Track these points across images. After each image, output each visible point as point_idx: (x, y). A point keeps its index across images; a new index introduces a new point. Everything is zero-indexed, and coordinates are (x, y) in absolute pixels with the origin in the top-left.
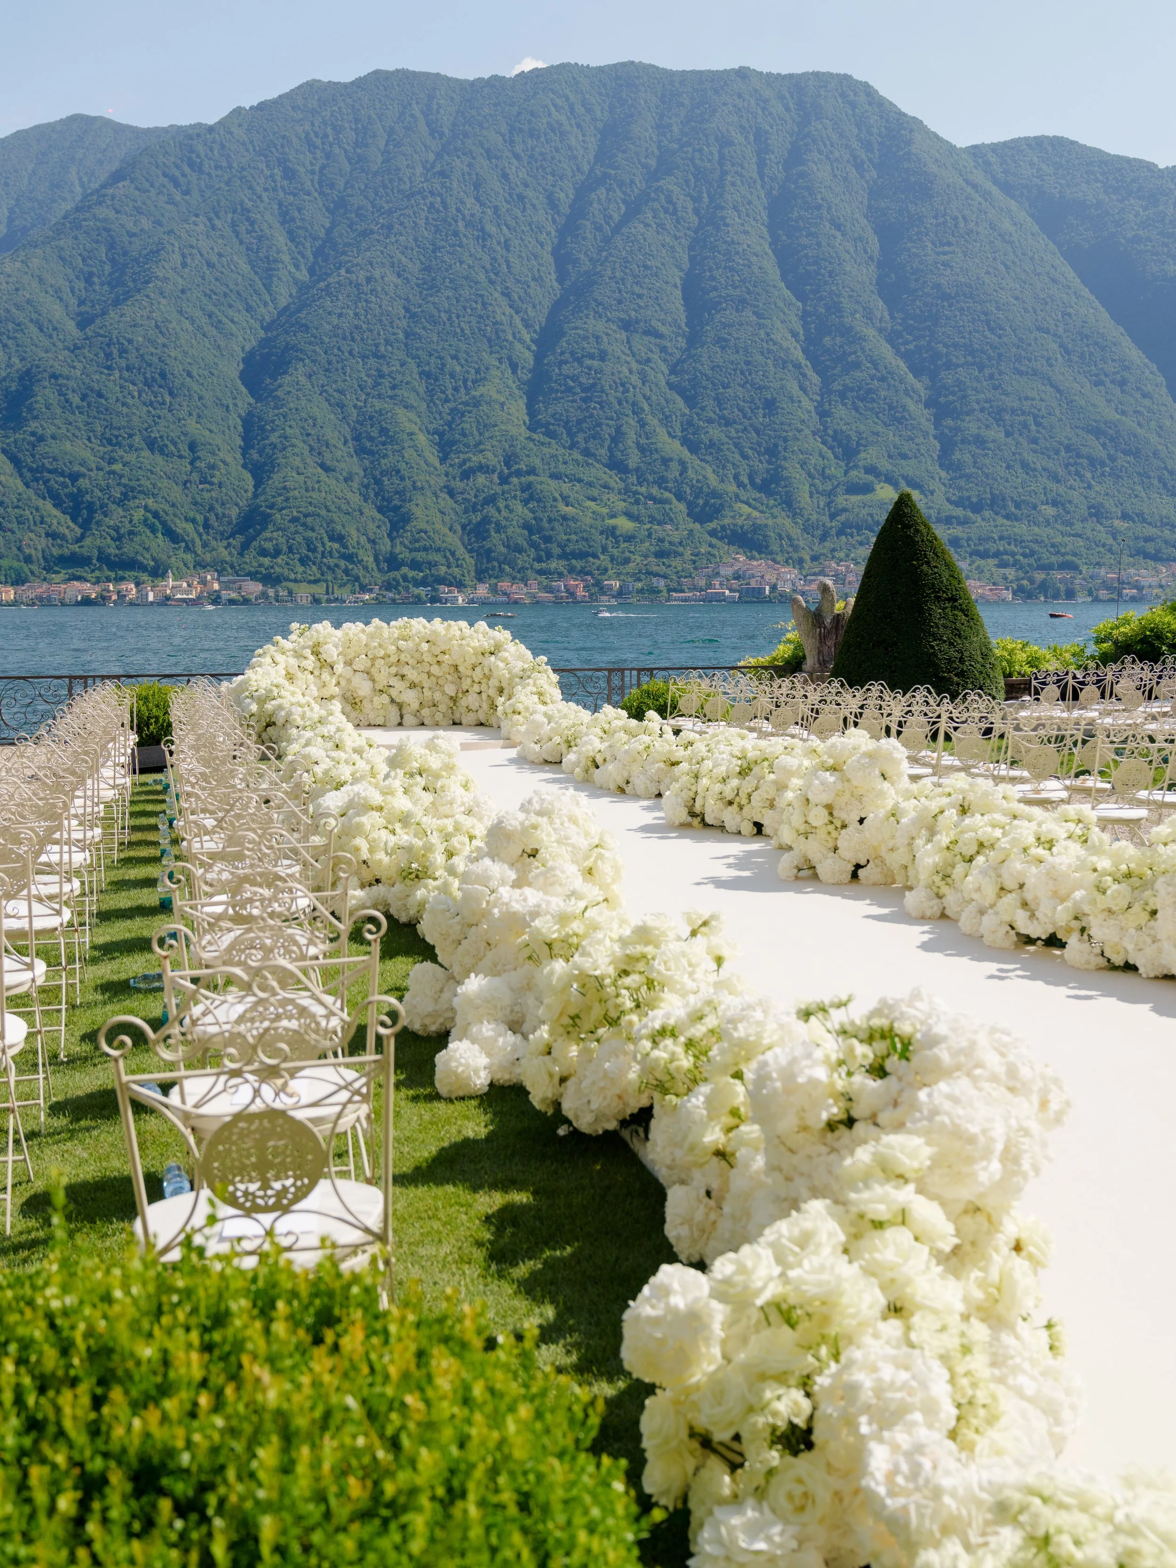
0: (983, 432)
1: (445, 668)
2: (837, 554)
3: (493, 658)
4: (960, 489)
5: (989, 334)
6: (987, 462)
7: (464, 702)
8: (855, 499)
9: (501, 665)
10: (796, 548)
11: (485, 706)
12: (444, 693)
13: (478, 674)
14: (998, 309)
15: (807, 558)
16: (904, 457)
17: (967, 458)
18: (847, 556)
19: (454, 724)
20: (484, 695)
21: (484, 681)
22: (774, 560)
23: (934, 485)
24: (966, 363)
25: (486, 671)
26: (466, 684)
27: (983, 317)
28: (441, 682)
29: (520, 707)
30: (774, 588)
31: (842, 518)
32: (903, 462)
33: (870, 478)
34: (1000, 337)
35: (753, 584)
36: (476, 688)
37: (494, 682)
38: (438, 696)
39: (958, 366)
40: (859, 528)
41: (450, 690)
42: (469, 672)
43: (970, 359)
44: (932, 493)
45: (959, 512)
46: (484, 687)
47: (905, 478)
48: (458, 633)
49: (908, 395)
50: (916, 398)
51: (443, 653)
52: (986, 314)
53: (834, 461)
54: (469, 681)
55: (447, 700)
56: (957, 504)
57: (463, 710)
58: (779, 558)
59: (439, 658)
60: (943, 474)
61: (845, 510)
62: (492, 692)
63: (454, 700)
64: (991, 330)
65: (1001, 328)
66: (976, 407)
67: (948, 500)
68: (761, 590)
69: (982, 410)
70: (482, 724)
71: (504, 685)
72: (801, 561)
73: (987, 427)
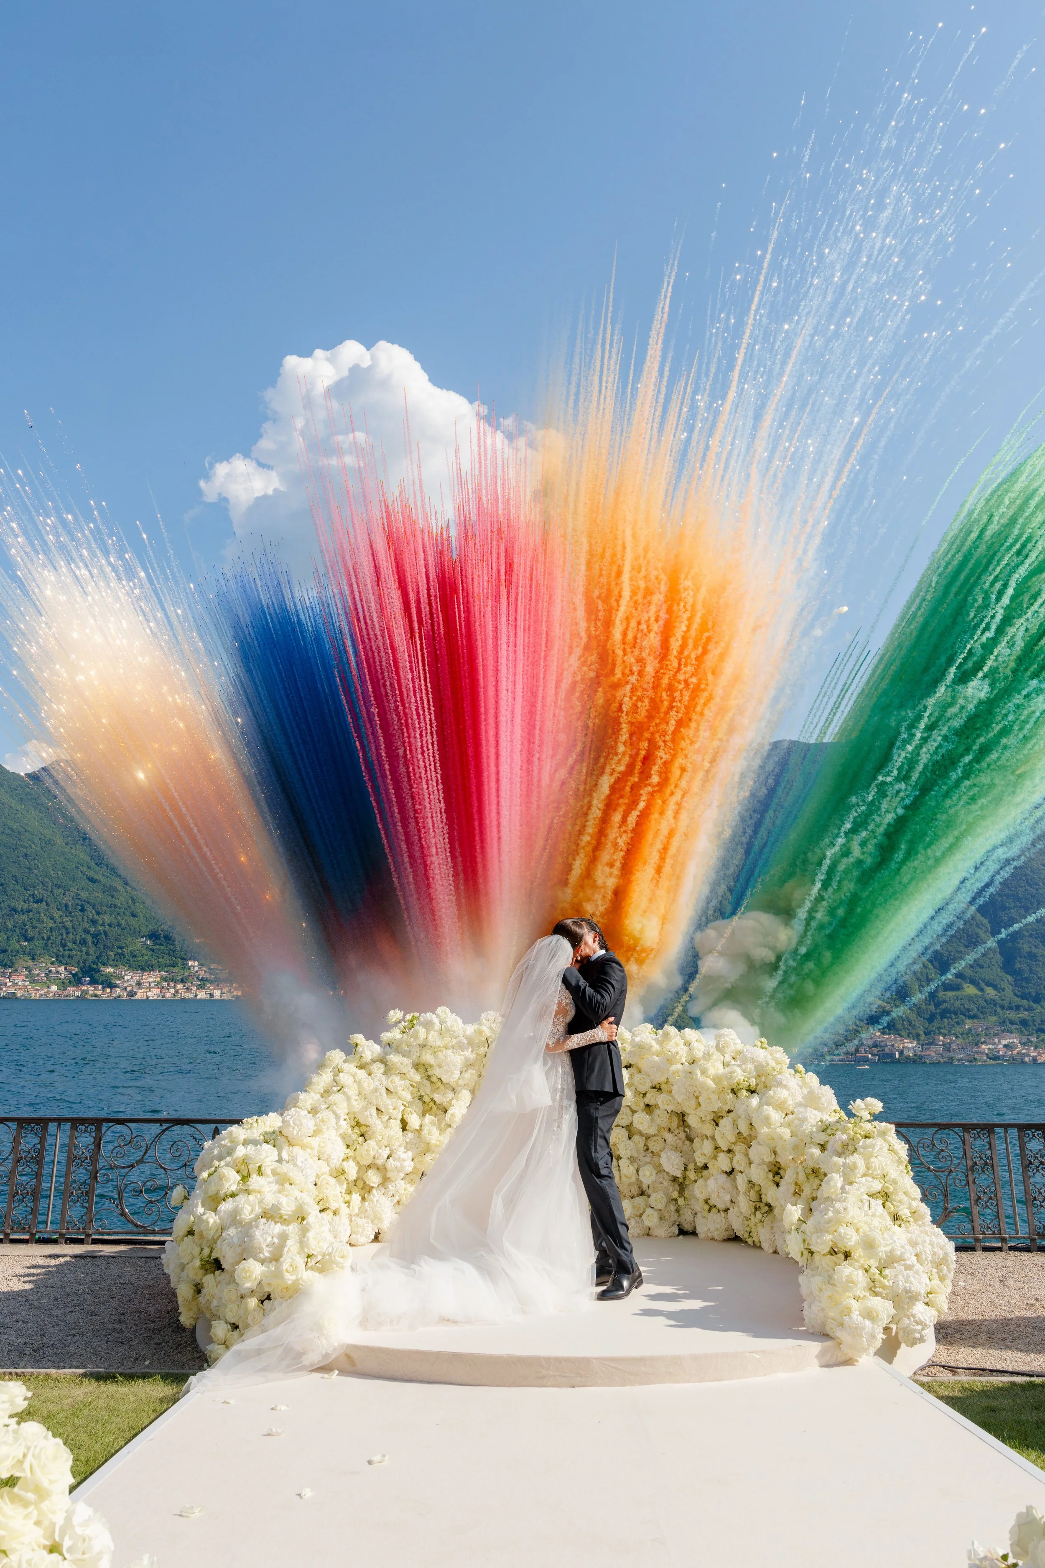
0: (1033, 950)
1: (661, 1118)
2: (942, 1031)
3: (755, 1101)
4: (1022, 987)
5: (1029, 888)
6: (1039, 969)
7: (701, 1190)
8: (950, 994)
9: (775, 1116)
10: (914, 1027)
11: (744, 1205)
12: (660, 1170)
13: (725, 1133)
14: (1032, 872)
15: (922, 1033)
16: (981, 967)
17: (1024, 967)
18: (949, 1032)
19: (682, 1232)
20: (741, 1181)
21: (739, 1148)
22: (899, 1035)
23: (1004, 985)
24: (1015, 906)
25: (744, 1128)
26: (703, 1151)
27: (1024, 878)
28: (654, 1146)
29: (851, 1239)
30: (901, 1053)
31: (943, 1006)
32: (981, 970)
33: (959, 980)
34: (1037, 889)
35: (887, 1051)
36: (723, 1162)
37: (760, 1153)
38: (648, 1176)
39: (1010, 908)
40: (955, 1013)
41: (672, 1163)
42: (708, 1129)
43: (1018, 904)
44: (1003, 990)
45: (1025, 1002)
46: (739, 1161)
47: (983, 980)
48: (683, 1051)
49: (979, 927)
50: (984, 929)
51: (657, 1088)
52: (1025, 875)
53: (933, 970)
54: (707, 1147)
55: (666, 1183)
56: (1022, 997)
57: (699, 1206)
58: (903, 1033)
59: (650, 1099)
60: (1009, 977)
61: (944, 1001)
62: (759, 1174)
63: (681, 1184)
64: (1029, 885)
65: (1037, 884)
66: (1026, 933)
67: (1015, 995)
68: (893, 1055)
69: (1031, 936)
70: (735, 1239)
71: (785, 1158)
72: (918, 1035)
73: (1036, 947)
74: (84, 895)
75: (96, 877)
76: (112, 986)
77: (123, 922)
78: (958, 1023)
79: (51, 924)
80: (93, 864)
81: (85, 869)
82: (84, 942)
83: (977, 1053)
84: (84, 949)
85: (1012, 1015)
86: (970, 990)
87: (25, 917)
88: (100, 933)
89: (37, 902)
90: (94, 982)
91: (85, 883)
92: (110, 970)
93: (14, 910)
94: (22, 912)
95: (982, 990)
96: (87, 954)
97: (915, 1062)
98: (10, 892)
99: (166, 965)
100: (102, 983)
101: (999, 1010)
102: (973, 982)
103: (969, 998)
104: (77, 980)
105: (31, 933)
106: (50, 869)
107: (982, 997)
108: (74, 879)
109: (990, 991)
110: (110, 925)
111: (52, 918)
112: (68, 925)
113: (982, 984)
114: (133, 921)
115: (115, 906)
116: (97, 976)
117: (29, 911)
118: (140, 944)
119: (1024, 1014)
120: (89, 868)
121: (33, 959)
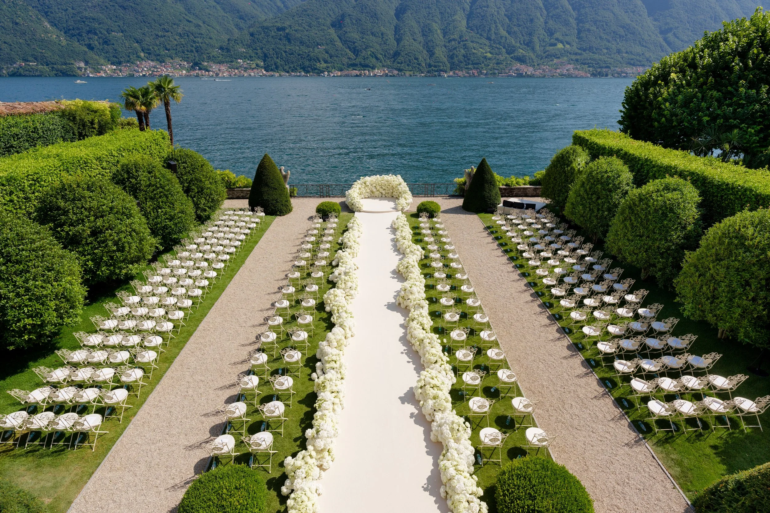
0: (590, 28)
2: (544, 64)
4: (581, 44)
6: (590, 36)
7: (394, 193)
8: (551, 48)
10: (533, 62)
12: (390, 191)
15: (536, 64)
16: (567, 35)
17: (584, 35)
18: (547, 64)
19: (392, 197)
22: (527, 65)
23: (574, 44)
24: (589, 6)
30: (526, 73)
31: (547, 53)
32: (566, 37)
33: (556, 41)
35: (521, 72)
39: (586, 7)
40: (551, 56)
44: (573, 46)
45: (580, 51)
47: (566, 41)
49: (571, 17)
50: (573, 17)
53: (547, 37)
56: (579, 49)
58: (529, 65)
60: (577, 40)
61: (548, 51)
67: (577, 48)
68: (522, 74)
69: (591, 21)
72: (534, 65)
73: (592, 26)
74: (187, 29)
75: (190, 19)
76: (209, 71)
77: (207, 42)
78: (551, 61)
79: (176, 43)
80: (187, 13)
81: (184, 16)
82: (192, 51)
83: (555, 73)
84: (193, 54)
85: (574, 57)
86: (560, 46)
87: (163, 39)
88: (198, 47)
89: (167, 32)
90: (200, 69)
91: (186, 23)
92: (206, 64)
93: (157, 35)
94: (161, 37)
95: (564, 46)
96: (195, 56)
97: (531, 77)
98: (154, 27)
99: (229, 62)
100: (204, 70)
101: (568, 54)
102: (562, 42)
103: (558, 49)
104: (193, 68)
105: (168, 47)
106: (168, 16)
107: (563, 49)
108: (180, 21)
109: (568, 46)
110: (202, 43)
111: (175, 40)
112: (183, 43)
113: (565, 43)
114: (210, 41)
115: (202, 34)
116: (201, 66)
117: (165, 36)
118: (216, 52)
119: (578, 57)
120: (186, 15)
121: (172, 59)
